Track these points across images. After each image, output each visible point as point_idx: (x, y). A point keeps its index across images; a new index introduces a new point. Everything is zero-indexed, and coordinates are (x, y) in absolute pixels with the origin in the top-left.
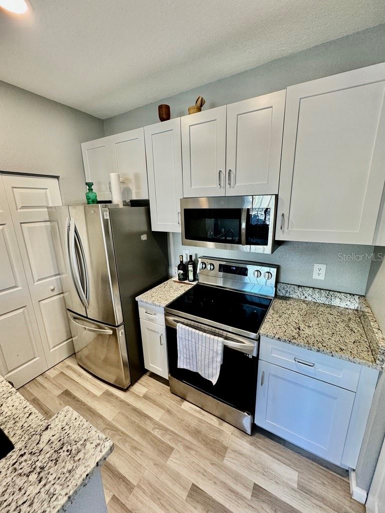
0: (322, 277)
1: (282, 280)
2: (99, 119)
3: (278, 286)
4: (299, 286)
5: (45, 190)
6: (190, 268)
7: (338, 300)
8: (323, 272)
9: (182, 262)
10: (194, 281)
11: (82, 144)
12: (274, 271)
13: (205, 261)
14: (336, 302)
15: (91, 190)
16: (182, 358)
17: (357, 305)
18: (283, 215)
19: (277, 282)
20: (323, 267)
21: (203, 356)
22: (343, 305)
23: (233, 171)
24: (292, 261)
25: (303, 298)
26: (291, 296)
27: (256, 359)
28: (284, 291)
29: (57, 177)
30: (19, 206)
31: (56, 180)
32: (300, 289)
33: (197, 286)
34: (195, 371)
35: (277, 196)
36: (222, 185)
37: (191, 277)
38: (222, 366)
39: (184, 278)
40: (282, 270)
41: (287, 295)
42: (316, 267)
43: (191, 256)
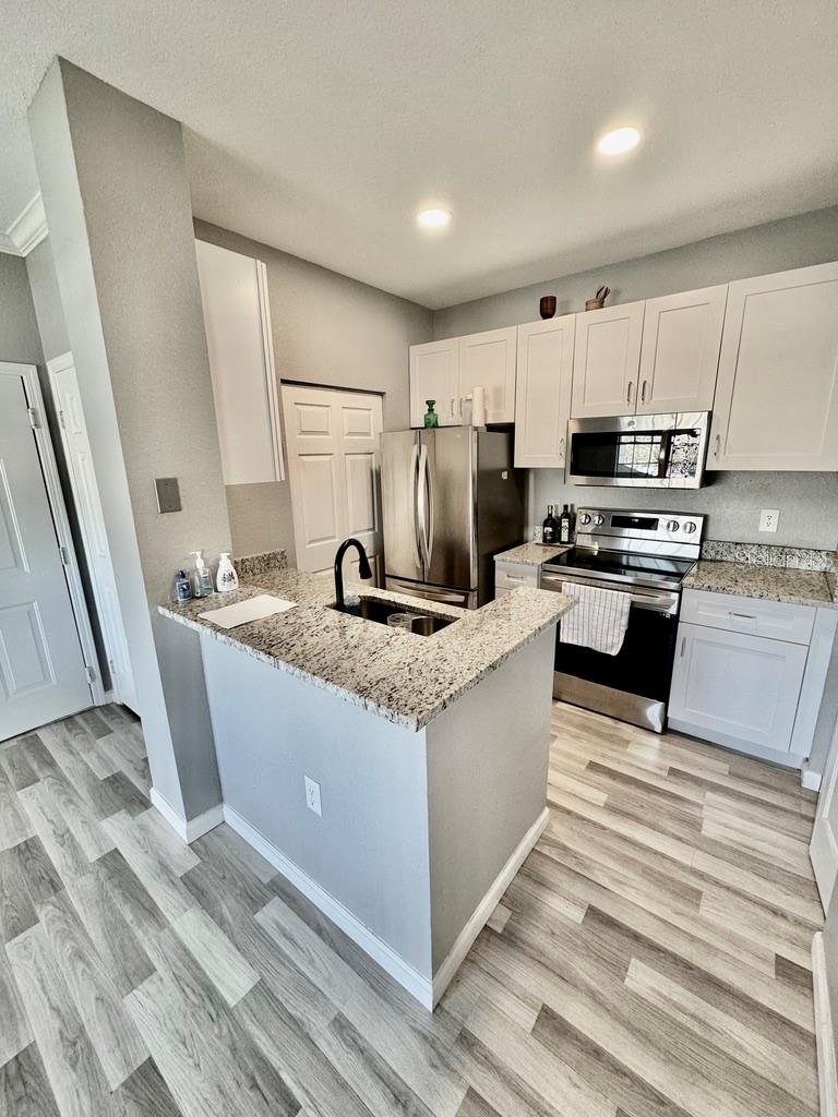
0: (773, 528)
1: (711, 535)
2: (429, 310)
3: (704, 545)
4: (737, 544)
5: (367, 412)
6: (565, 523)
7: (796, 560)
8: (774, 521)
9: (550, 515)
10: (568, 543)
11: (411, 348)
12: (699, 521)
13: (590, 512)
14: (793, 563)
15: (431, 410)
16: (566, 630)
17: (824, 565)
18: (718, 438)
19: (703, 538)
20: (775, 514)
21: (601, 620)
22: (804, 566)
23: (649, 381)
24: (728, 507)
25: (742, 559)
26: (724, 559)
27: (675, 619)
28: (712, 553)
29: (381, 394)
30: (346, 432)
31: (379, 398)
32: (739, 547)
33: (574, 549)
34: (585, 645)
35: (710, 415)
36: (632, 400)
37: (565, 537)
38: (626, 632)
39: (552, 539)
40: (711, 522)
41: (718, 557)
42: (765, 513)
43: (566, 507)
